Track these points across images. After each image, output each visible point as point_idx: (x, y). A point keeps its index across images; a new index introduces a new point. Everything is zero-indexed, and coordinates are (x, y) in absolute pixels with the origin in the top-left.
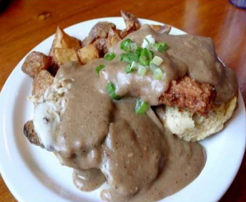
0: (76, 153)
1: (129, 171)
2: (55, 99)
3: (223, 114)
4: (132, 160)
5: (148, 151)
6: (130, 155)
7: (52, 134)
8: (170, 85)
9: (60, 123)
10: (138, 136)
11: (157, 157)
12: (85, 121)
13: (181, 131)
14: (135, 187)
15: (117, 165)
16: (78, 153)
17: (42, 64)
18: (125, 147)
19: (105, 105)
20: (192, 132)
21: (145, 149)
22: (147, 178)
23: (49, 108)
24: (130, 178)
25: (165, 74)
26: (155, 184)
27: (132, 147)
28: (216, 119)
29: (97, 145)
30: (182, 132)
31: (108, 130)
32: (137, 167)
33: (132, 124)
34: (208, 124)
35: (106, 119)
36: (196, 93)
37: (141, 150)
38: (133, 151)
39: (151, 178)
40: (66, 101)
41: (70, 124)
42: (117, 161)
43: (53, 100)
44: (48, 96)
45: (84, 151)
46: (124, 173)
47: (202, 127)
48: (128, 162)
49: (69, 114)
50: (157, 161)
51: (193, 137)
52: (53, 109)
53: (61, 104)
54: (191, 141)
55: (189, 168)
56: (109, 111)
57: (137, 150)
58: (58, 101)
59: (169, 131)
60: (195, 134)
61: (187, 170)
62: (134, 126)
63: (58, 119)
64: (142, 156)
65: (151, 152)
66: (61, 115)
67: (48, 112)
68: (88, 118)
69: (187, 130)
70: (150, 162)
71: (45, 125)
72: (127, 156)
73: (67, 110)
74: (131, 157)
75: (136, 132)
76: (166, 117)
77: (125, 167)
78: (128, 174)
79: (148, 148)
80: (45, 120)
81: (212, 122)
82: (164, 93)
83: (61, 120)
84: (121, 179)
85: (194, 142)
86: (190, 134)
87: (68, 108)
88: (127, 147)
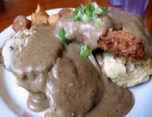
0: (28, 75)
1: (68, 98)
2: (22, 37)
3: (149, 68)
4: (72, 89)
5: (86, 85)
6: (71, 85)
7: (13, 59)
8: (107, 31)
9: (21, 53)
10: (79, 72)
11: (93, 92)
12: (39, 52)
13: (115, 75)
14: (72, 113)
15: (58, 90)
16: (29, 76)
17: (24, 23)
18: (67, 77)
19: (56, 45)
20: (124, 77)
21: (84, 82)
22: (83, 107)
23: (16, 41)
24: (68, 103)
25: (104, 22)
26: (90, 114)
27: (72, 79)
28: (143, 71)
29: (44, 71)
30: (115, 77)
31: (55, 62)
32: (75, 96)
33: (76, 62)
34: (137, 73)
35: (56, 54)
36: (128, 39)
37: (80, 83)
38: (74, 82)
39: (86, 107)
40: (29, 39)
41: (28, 53)
42: (59, 88)
43: (21, 37)
44: (18, 35)
45: (34, 75)
46: (64, 99)
47: (132, 75)
48: (68, 90)
49: (29, 47)
50: (93, 94)
51: (124, 82)
52: (18, 42)
53: (25, 40)
54: (122, 87)
55: (120, 106)
56: (59, 49)
57: (77, 82)
58: (24, 39)
59: (105, 75)
60: (126, 80)
61: (118, 107)
62: (77, 64)
63: (20, 49)
64: (80, 88)
65: (89, 86)
66: (23, 47)
67: (14, 44)
68: (42, 51)
69: (120, 75)
70: (87, 94)
71: (10, 51)
72: (68, 85)
73: (28, 44)
74: (71, 87)
75: (78, 68)
76: (103, 63)
77: (65, 94)
78: (67, 100)
79: (86, 82)
80: (11, 48)
81: (140, 72)
82: (102, 36)
83: (22, 51)
84: (60, 103)
85: (125, 88)
86: (122, 79)
87: (30, 43)
88: (69, 78)
